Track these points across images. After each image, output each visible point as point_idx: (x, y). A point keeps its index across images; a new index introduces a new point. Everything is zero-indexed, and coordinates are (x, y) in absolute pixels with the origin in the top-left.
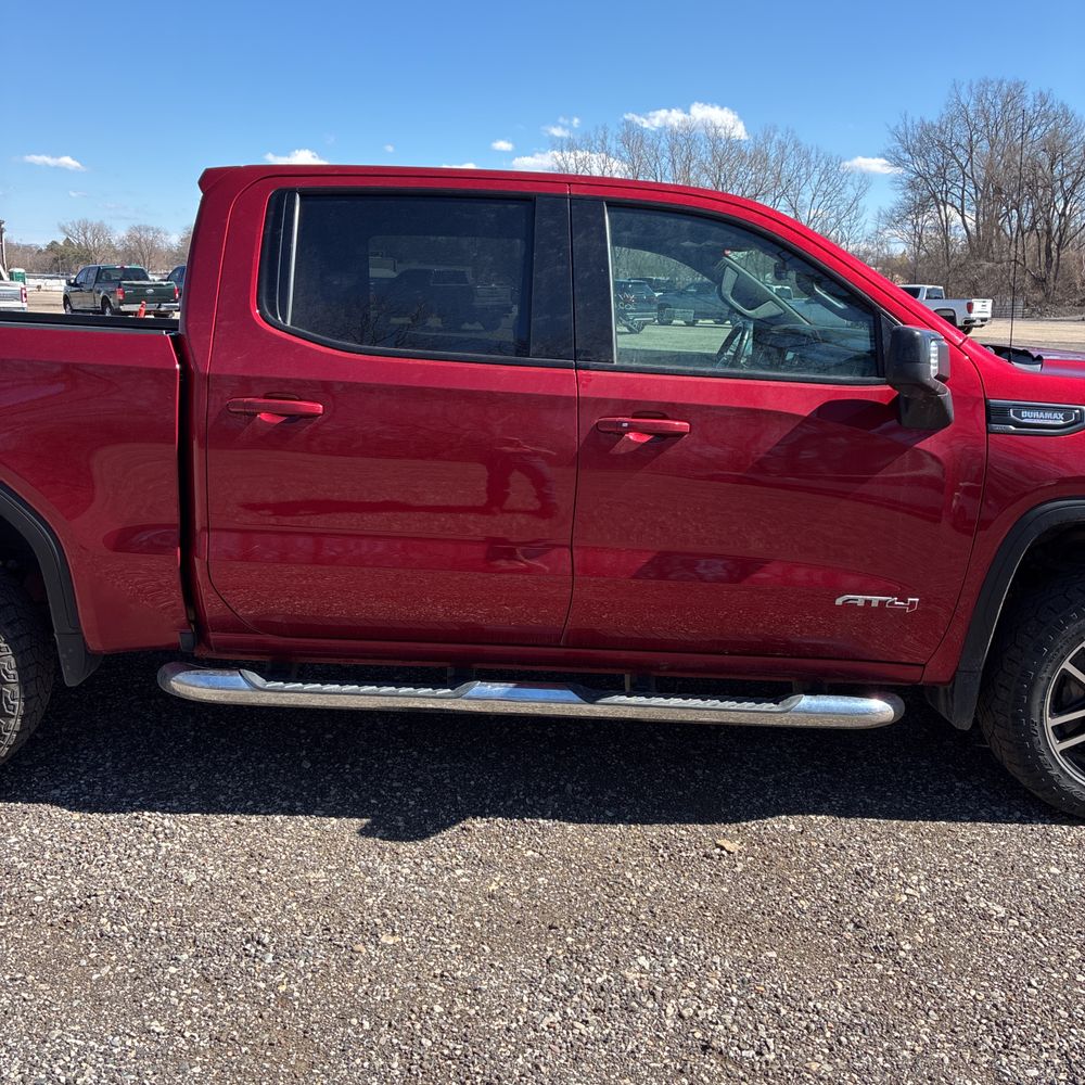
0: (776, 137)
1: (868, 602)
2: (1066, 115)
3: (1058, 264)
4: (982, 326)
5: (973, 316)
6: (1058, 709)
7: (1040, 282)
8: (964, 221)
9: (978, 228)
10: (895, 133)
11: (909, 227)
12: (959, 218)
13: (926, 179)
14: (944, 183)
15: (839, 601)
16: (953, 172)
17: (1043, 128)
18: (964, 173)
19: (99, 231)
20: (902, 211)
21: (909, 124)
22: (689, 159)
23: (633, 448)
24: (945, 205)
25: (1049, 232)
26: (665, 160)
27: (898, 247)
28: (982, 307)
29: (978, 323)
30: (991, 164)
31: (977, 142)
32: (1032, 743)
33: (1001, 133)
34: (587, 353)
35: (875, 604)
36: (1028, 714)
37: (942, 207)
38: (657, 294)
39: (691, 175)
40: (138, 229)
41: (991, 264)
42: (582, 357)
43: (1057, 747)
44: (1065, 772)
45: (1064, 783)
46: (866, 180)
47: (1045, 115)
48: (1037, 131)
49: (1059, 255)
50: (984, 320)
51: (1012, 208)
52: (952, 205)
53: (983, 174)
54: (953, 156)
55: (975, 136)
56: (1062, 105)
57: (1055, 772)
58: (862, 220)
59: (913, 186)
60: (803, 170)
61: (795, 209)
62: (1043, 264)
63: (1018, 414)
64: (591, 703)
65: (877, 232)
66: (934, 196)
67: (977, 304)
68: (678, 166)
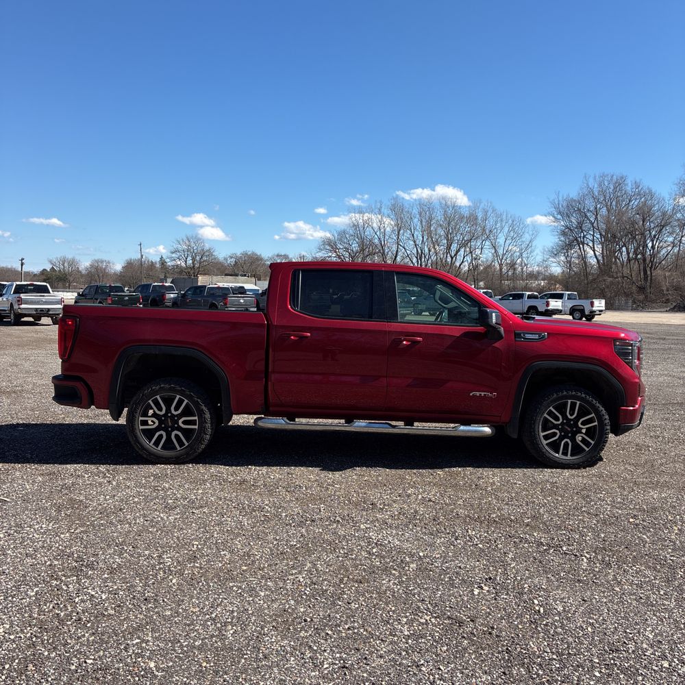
0: (481, 207)
1: (480, 395)
2: (652, 195)
3: (651, 279)
4: (600, 314)
5: (594, 309)
6: (544, 430)
7: (642, 289)
8: (595, 253)
9: (603, 258)
10: (552, 203)
11: (563, 258)
12: (592, 252)
13: (571, 230)
14: (582, 232)
15: (471, 394)
16: (587, 225)
17: (638, 201)
18: (593, 227)
19: (72, 263)
20: (558, 248)
21: (560, 198)
22: (431, 219)
23: (405, 346)
24: (583, 244)
25: (644, 260)
26: (416, 220)
27: (556, 270)
28: (599, 304)
29: (598, 313)
30: (608, 222)
31: (600, 209)
32: (536, 441)
33: (614, 203)
35: (483, 395)
37: (581, 246)
38: (413, 298)
39: (432, 229)
40: (97, 261)
41: (611, 279)
42: (389, 319)
43: (545, 442)
44: (548, 451)
45: (548, 455)
46: (536, 229)
47: (639, 194)
48: (635, 203)
49: (651, 274)
50: (601, 311)
51: (622, 247)
52: (587, 245)
53: (604, 227)
54: (586, 216)
55: (599, 206)
56: (648, 188)
57: (545, 451)
58: (535, 253)
59: (564, 233)
60: (499, 225)
61: (494, 247)
62: (643, 279)
65: (544, 260)
66: (576, 239)
67: (596, 302)
68: (424, 223)
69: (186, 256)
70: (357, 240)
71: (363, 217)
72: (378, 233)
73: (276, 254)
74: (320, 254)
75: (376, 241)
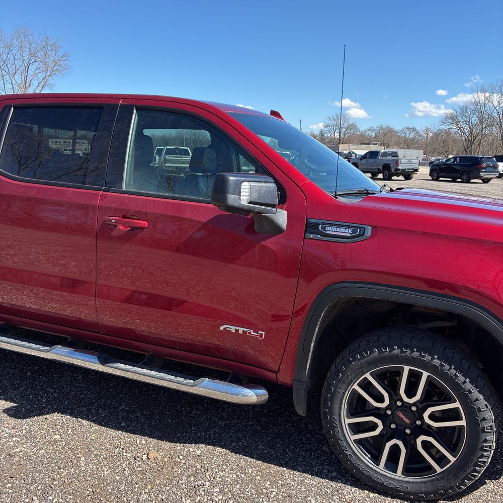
1: (237, 331)
15: (222, 328)
23: (121, 234)
32: (334, 431)
34: (111, 184)
35: (241, 332)
36: (331, 414)
42: (108, 185)
43: (351, 437)
44: (355, 454)
45: (355, 461)
57: (349, 453)
63: (324, 228)
64: (103, 365)
69: (335, 129)
70: (477, 114)
71: (485, 95)
72: (497, 108)
73: (406, 127)
74: (442, 126)
75: (496, 115)
